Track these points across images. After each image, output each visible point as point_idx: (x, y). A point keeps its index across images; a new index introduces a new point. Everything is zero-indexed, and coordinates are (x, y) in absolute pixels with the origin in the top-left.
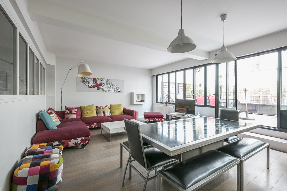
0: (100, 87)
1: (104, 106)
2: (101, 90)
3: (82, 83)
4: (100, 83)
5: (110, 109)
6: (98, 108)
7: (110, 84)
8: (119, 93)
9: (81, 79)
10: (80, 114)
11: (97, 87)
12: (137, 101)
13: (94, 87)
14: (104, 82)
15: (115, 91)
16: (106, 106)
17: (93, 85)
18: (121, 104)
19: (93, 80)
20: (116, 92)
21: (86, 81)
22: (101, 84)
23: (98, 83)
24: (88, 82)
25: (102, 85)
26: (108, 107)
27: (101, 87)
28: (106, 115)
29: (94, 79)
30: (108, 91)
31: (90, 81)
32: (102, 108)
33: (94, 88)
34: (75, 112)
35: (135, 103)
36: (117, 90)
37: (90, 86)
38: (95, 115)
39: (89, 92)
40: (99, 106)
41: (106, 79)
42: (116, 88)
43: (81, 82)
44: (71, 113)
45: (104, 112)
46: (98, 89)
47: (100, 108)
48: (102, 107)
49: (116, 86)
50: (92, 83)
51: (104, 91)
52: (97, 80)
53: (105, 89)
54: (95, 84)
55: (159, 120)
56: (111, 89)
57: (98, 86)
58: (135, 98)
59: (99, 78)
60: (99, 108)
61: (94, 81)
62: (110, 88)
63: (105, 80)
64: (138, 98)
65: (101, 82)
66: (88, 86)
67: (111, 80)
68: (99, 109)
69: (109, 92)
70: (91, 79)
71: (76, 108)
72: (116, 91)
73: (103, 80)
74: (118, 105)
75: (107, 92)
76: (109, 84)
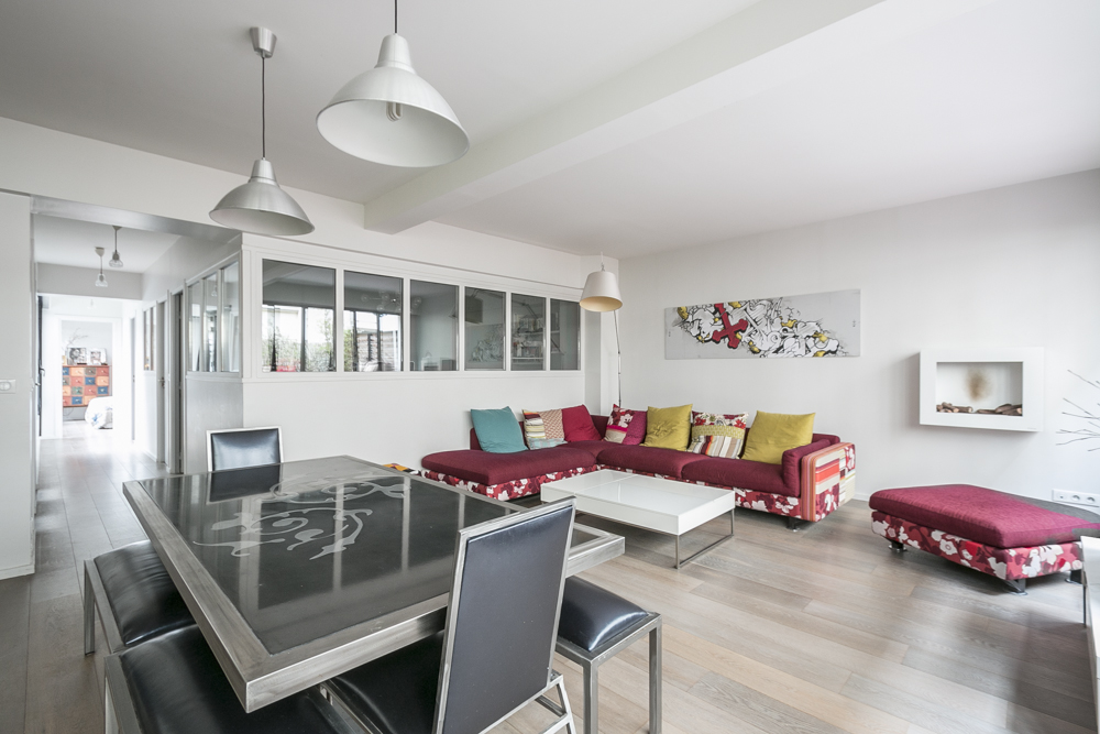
0: (738, 336)
1: (719, 416)
2: (742, 350)
3: (678, 328)
4: (741, 320)
5: (747, 430)
6: (697, 421)
7: (785, 320)
8: (830, 359)
9: (677, 315)
10: (640, 433)
11: (727, 339)
12: (946, 408)
13: (716, 338)
14: (757, 313)
15: (808, 349)
16: (731, 417)
17: (716, 332)
18: (806, 417)
19: (714, 314)
20: (816, 355)
21: (690, 319)
22: (743, 325)
23: (734, 321)
24: (696, 323)
25: (749, 330)
26: (739, 422)
27: (743, 337)
29: (719, 308)
30: (776, 352)
31: (705, 316)
32: (708, 422)
33: (718, 342)
34: (625, 426)
35: (928, 416)
36: (820, 345)
37: (704, 336)
38: (678, 442)
39: (699, 357)
40: (705, 412)
41: (764, 302)
42: (816, 336)
43: (675, 324)
44: (616, 427)
45: (708, 439)
46: (734, 344)
47: (701, 422)
48: (712, 418)
49: (813, 327)
50: (710, 325)
51: (754, 352)
52: (730, 309)
53: (759, 344)
54: (720, 328)
55: (965, 554)
56: (789, 342)
57: (730, 334)
58: (940, 388)
59: (734, 300)
60: (699, 419)
61: (718, 315)
62: (784, 337)
63: (758, 307)
64: (976, 387)
65: (744, 316)
66: (697, 336)
67: (789, 299)
68: (697, 424)
69: (779, 355)
70: (705, 308)
71: (632, 413)
72: (814, 350)
73: (752, 304)
74: (789, 417)
75: (771, 355)
76: (777, 321)
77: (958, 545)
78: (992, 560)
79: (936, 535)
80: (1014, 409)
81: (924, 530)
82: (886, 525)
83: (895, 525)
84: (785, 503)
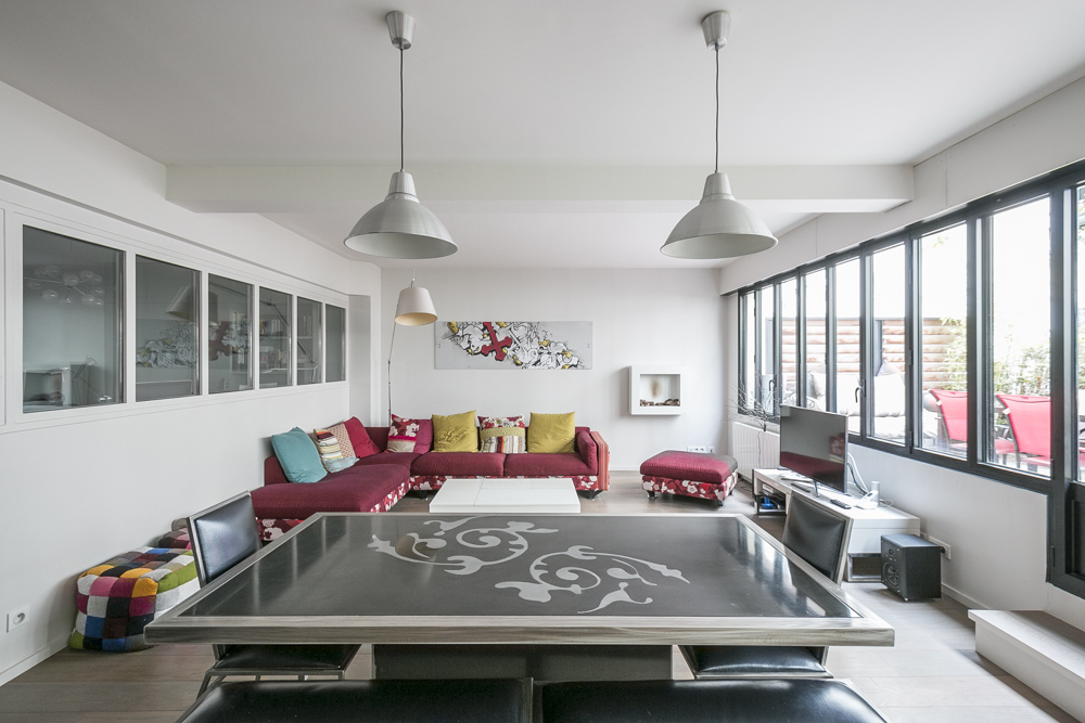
0: (504, 351)
1: (504, 420)
2: (507, 362)
3: (448, 341)
4: (507, 338)
5: (527, 429)
6: (484, 426)
7: (542, 340)
8: (573, 370)
9: (447, 329)
10: (428, 440)
11: (494, 353)
12: (643, 403)
13: (485, 351)
14: (520, 333)
15: (558, 363)
16: (513, 419)
17: (484, 346)
18: (570, 414)
19: (483, 330)
20: (563, 367)
21: (460, 333)
22: (508, 342)
23: (500, 338)
24: (466, 338)
25: (513, 346)
26: (521, 423)
27: (509, 351)
28: (506, 449)
29: (487, 326)
30: (535, 364)
31: (474, 332)
32: (496, 425)
33: (486, 355)
34: (414, 435)
35: (636, 409)
36: (567, 360)
37: (474, 349)
38: (471, 446)
39: (469, 368)
40: (491, 416)
41: (526, 324)
42: (564, 353)
43: (446, 337)
44: (402, 436)
45: (500, 440)
46: (500, 357)
47: (489, 425)
48: (499, 421)
49: (561, 347)
50: (479, 340)
51: (517, 365)
52: (497, 328)
53: (521, 358)
54: (488, 343)
55: (702, 491)
56: (545, 357)
57: (497, 348)
58: (640, 390)
59: (501, 320)
60: (487, 423)
61: (486, 331)
62: (540, 353)
63: (521, 328)
64: (655, 389)
65: (509, 335)
66: (467, 349)
67: (544, 324)
68: (486, 428)
69: (537, 367)
70: (475, 325)
71: (417, 422)
72: (562, 364)
73: (517, 325)
74: (559, 416)
75: (531, 367)
76: (536, 340)
77: (698, 487)
78: (716, 491)
79: (685, 483)
80: (675, 402)
81: (677, 481)
82: (652, 483)
83: (659, 482)
84: (587, 482)
